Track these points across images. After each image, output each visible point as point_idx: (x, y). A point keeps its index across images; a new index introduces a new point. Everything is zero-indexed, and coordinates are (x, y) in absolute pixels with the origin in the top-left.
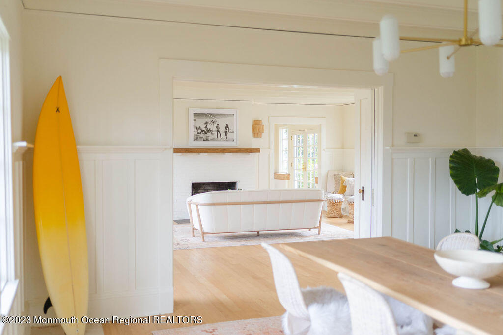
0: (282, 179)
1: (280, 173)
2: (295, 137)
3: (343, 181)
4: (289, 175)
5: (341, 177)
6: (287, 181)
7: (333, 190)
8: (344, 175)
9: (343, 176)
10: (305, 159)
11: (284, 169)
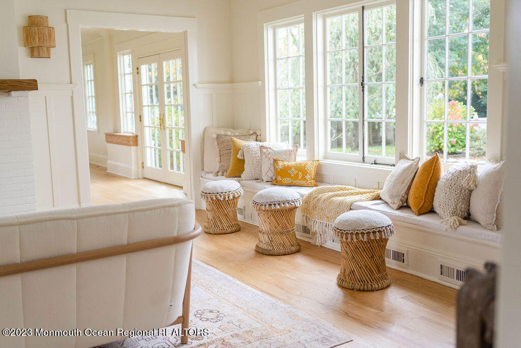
0: (124, 144)
1: (122, 134)
2: (144, 68)
3: (237, 150)
4: (137, 136)
5: (233, 142)
6: (133, 148)
7: (217, 166)
8: (239, 137)
9: (235, 139)
10: (162, 106)
11: (127, 127)
